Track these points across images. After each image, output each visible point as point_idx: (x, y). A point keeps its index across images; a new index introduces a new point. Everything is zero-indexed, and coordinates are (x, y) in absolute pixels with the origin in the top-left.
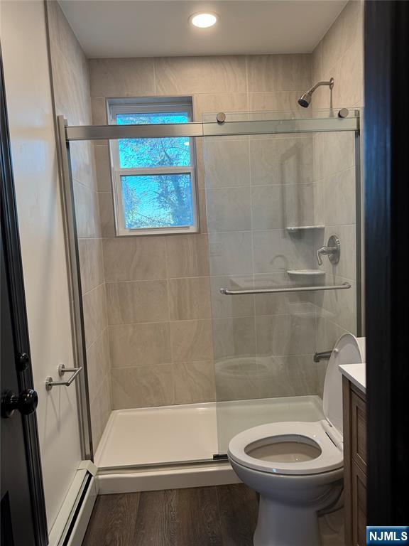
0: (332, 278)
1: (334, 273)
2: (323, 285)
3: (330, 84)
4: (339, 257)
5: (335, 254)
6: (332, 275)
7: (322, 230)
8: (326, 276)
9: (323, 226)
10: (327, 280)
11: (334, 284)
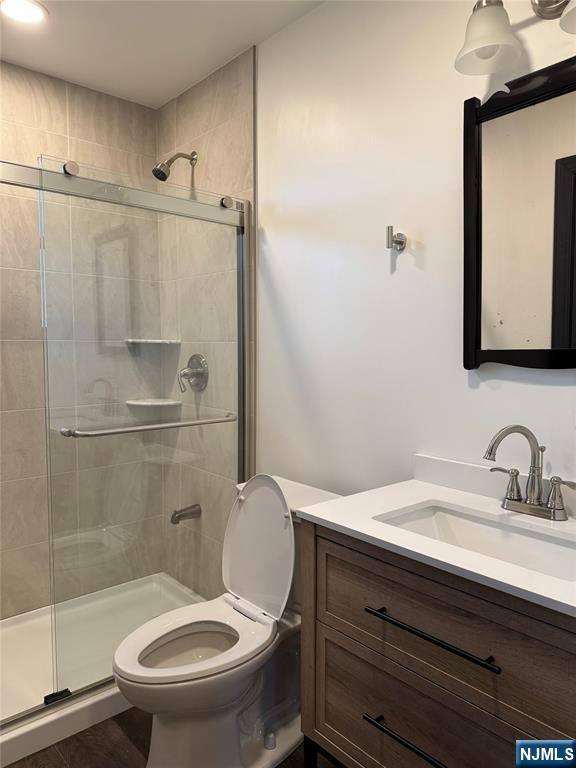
0: (195, 409)
1: (197, 404)
2: (178, 420)
3: (192, 159)
4: (206, 382)
5: (199, 378)
6: (194, 406)
7: (176, 347)
8: (183, 407)
9: (179, 341)
10: (184, 413)
11: (198, 418)
